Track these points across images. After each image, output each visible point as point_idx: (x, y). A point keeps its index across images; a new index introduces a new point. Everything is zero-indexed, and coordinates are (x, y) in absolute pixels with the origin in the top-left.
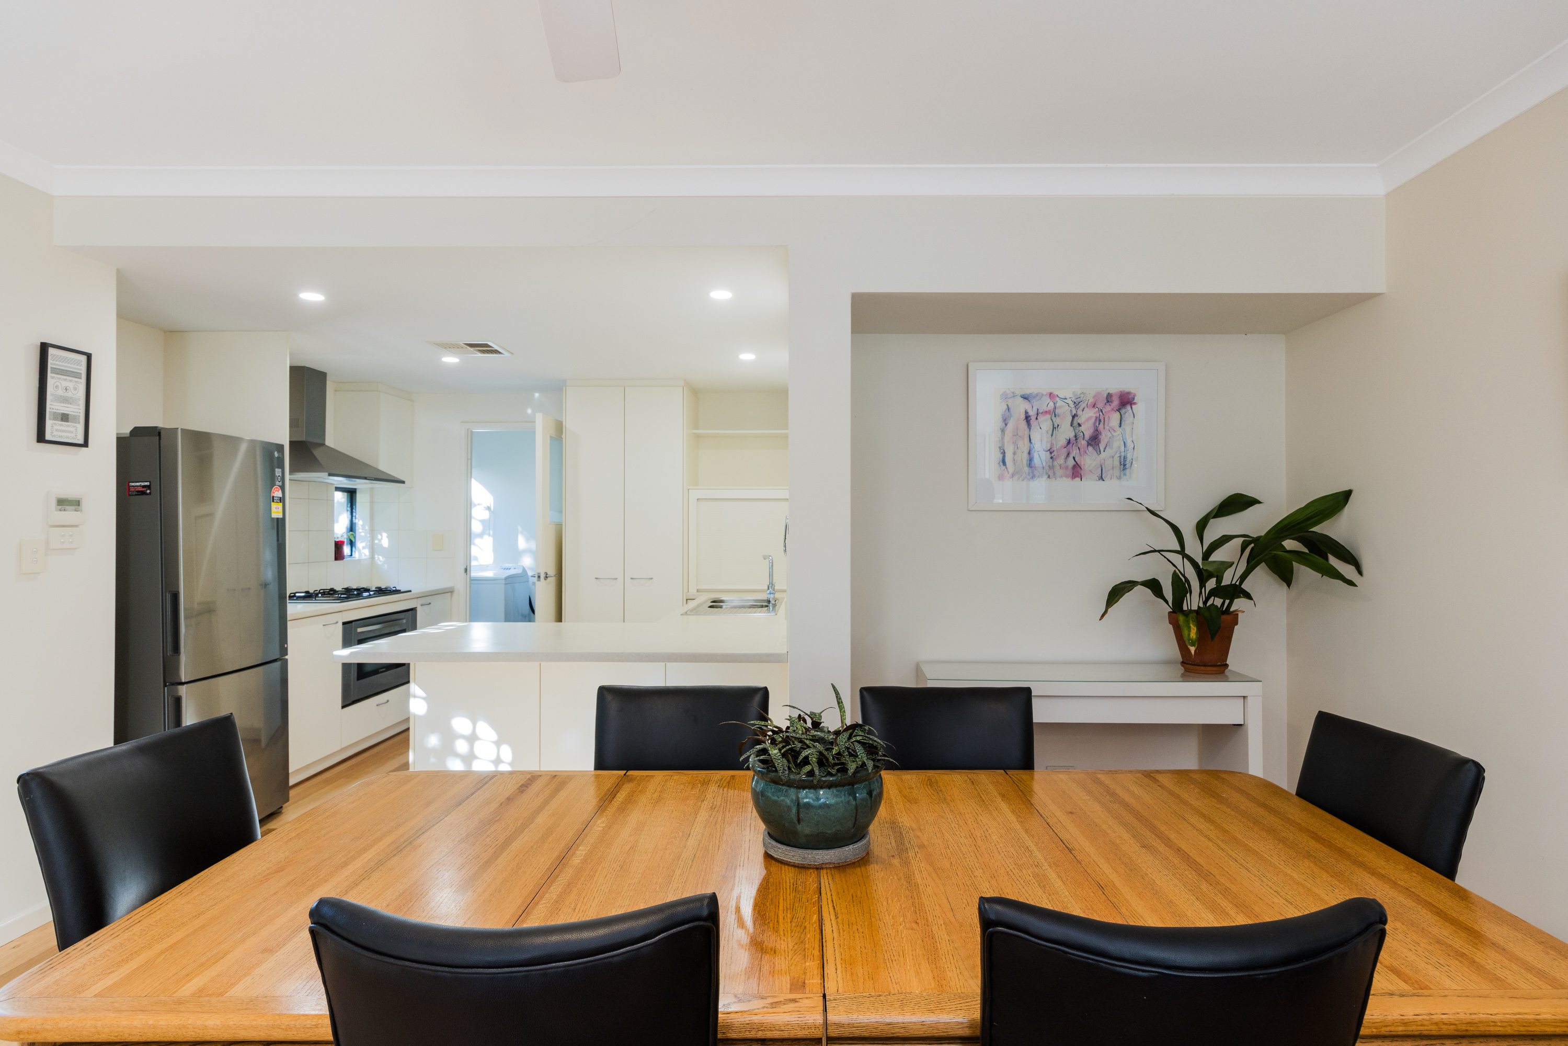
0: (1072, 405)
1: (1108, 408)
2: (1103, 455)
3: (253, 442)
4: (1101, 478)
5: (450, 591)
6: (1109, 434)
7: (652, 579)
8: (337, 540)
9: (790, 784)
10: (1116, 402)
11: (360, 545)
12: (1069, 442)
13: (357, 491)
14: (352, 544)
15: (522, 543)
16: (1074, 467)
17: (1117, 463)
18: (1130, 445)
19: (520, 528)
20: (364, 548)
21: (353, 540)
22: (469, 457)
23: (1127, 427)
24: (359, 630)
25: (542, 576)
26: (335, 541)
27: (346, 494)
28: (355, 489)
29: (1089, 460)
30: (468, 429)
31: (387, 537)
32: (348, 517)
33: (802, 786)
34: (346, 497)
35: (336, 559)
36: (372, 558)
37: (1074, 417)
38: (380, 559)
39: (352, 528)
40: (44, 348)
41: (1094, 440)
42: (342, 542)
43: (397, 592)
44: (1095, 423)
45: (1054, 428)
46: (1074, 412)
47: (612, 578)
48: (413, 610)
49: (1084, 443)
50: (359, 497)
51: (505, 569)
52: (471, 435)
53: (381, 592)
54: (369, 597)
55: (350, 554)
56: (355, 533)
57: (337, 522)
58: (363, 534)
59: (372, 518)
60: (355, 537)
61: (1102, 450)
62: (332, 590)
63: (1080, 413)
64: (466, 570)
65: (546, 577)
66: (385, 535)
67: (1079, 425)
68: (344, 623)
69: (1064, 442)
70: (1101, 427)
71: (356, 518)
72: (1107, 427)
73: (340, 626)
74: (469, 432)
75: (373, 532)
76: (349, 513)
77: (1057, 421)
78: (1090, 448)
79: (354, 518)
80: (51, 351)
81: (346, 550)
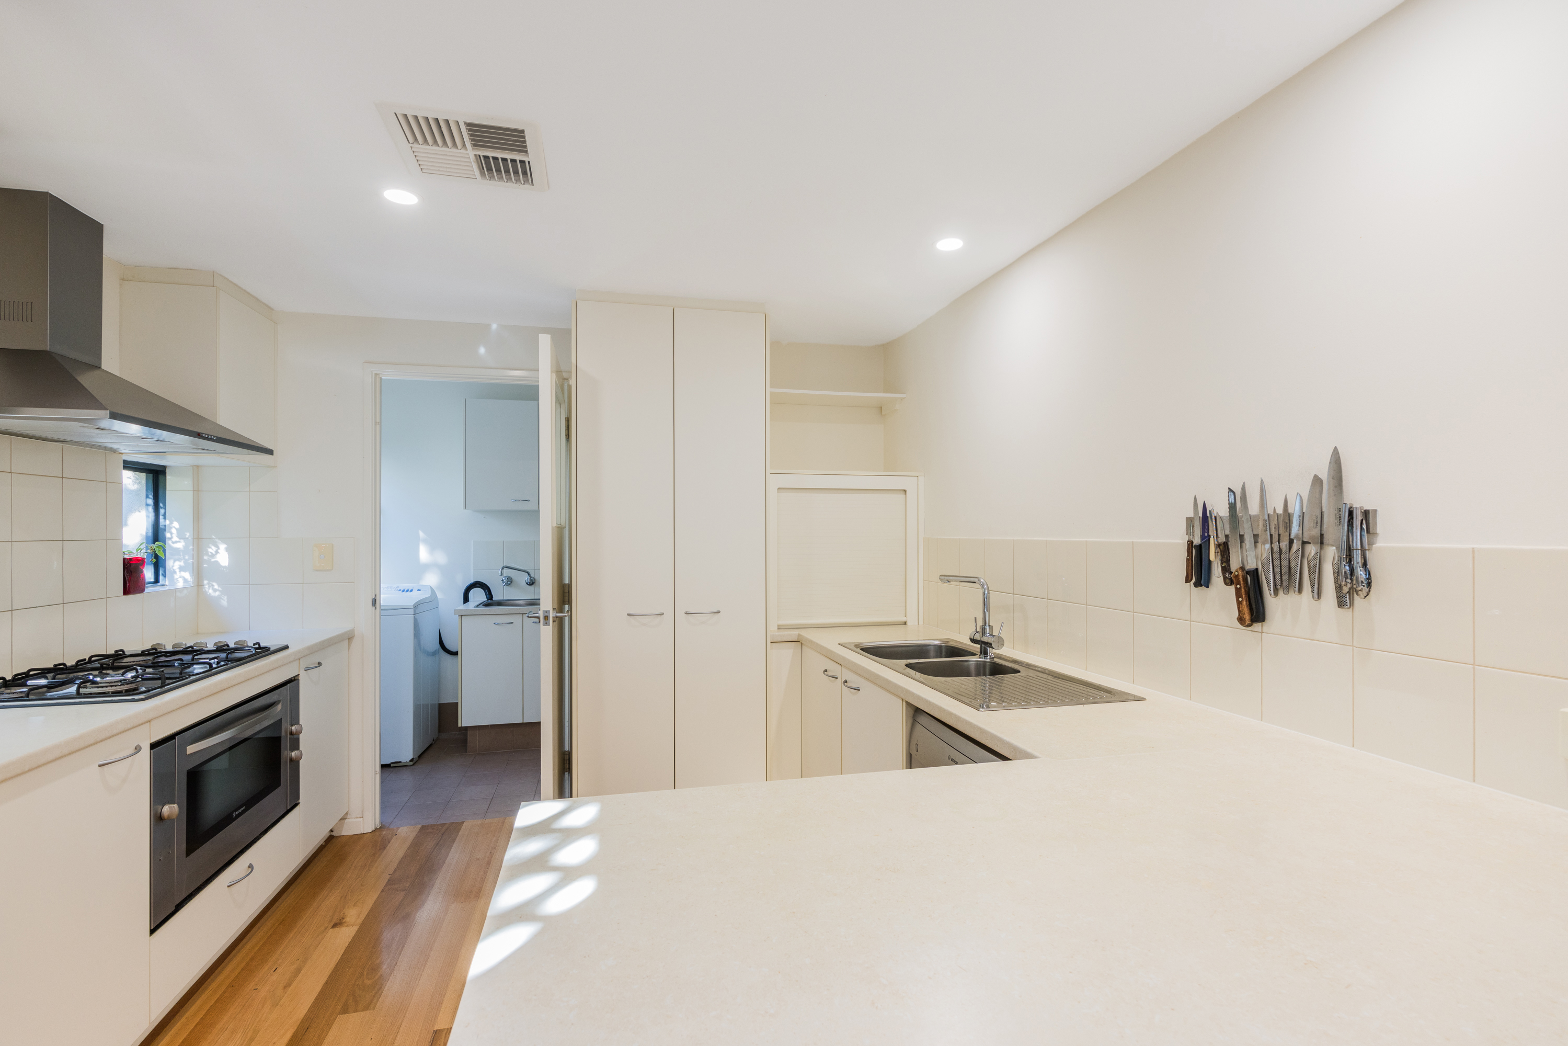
5: (349, 637)
7: (719, 612)
8: (127, 556)
11: (172, 564)
13: (168, 471)
14: (158, 563)
15: (424, 554)
19: (421, 534)
20: (182, 569)
21: (161, 554)
22: (378, 420)
24: (191, 749)
26: (124, 559)
27: (143, 475)
28: (164, 467)
30: (376, 374)
31: (227, 550)
32: (148, 517)
34: (144, 482)
35: (127, 591)
36: (199, 584)
38: (212, 590)
39: (157, 534)
42: (139, 562)
43: (262, 651)
47: (657, 613)
48: (293, 681)
50: (171, 482)
51: (403, 591)
53: (231, 656)
54: (210, 672)
55: (152, 580)
56: (165, 543)
57: (126, 525)
58: (180, 545)
59: (197, 516)
60: (164, 551)
62: (119, 655)
64: (374, 601)
66: (222, 547)
68: (153, 746)
71: (165, 518)
73: (146, 751)
74: (378, 380)
75: (199, 542)
76: (151, 509)
79: (161, 517)
81: (148, 573)
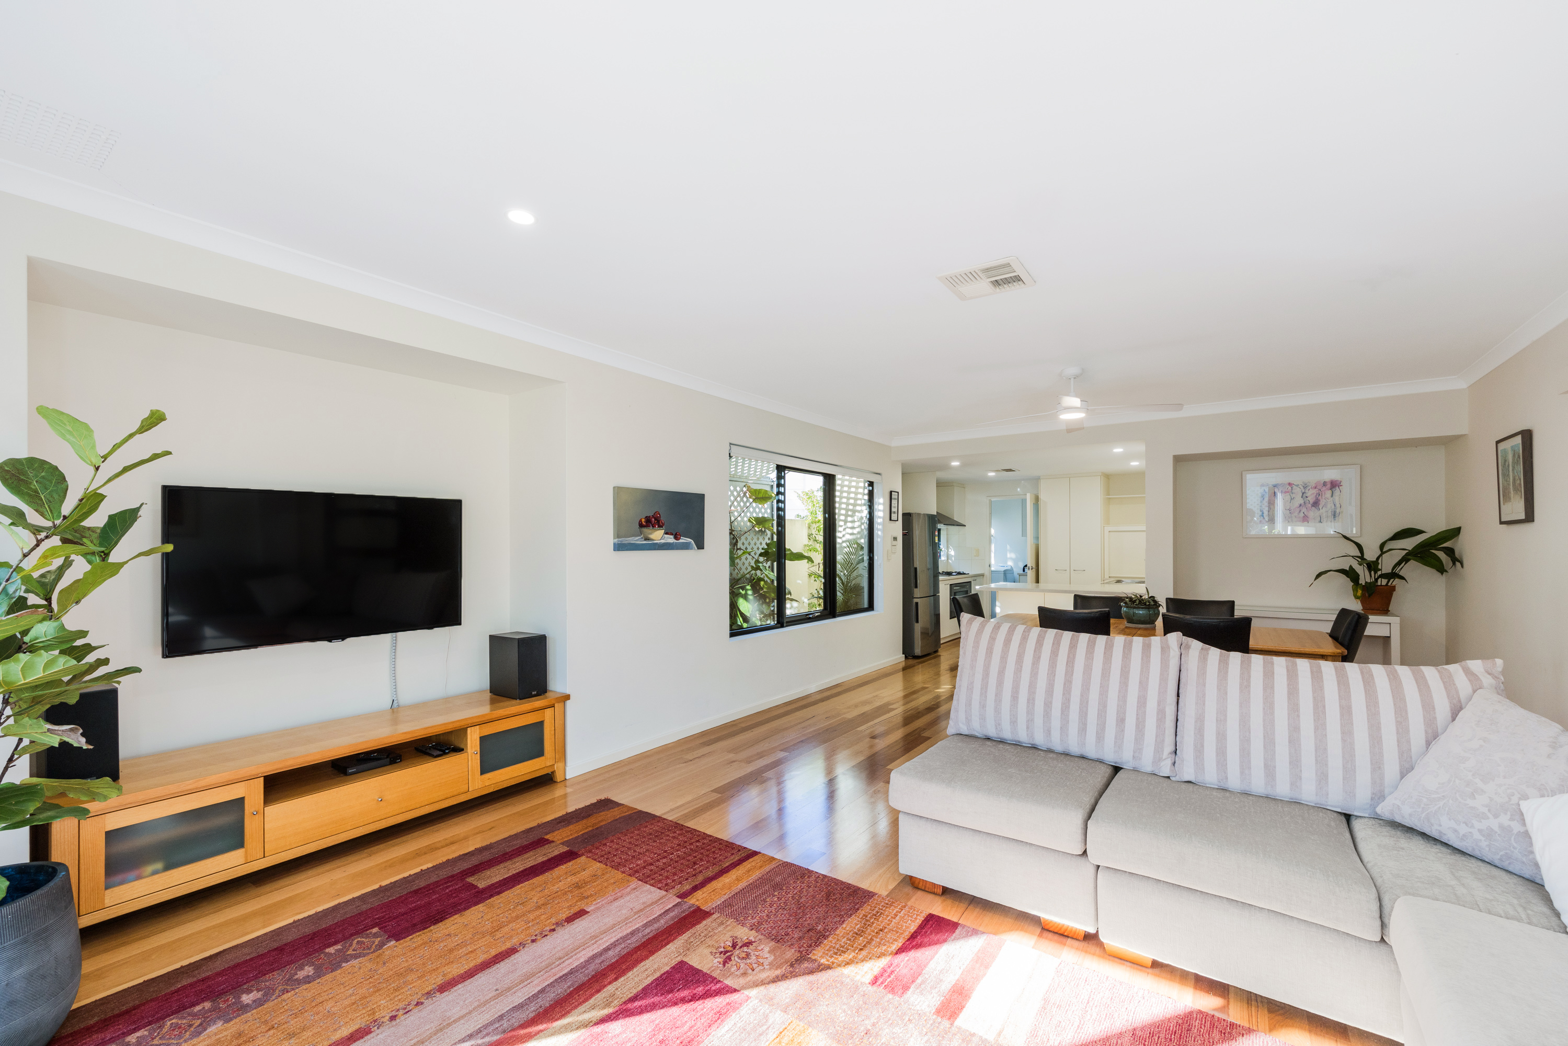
0: (1302, 488)
1: (1324, 488)
2: (1321, 510)
3: (924, 514)
4: (1320, 522)
5: (983, 575)
6: (1324, 501)
9: (1131, 607)
10: (1329, 486)
12: (1301, 505)
13: (941, 530)
16: (1304, 517)
17: (1330, 514)
18: (1338, 505)
19: (1008, 547)
22: (991, 513)
23: (1336, 497)
24: (954, 588)
25: (1030, 568)
29: (1312, 513)
33: (1135, 608)
36: (947, 559)
37: (1303, 494)
40: (891, 492)
41: (1316, 504)
43: (964, 574)
44: (1316, 496)
45: (1292, 499)
46: (1303, 491)
47: (1064, 569)
48: (970, 582)
49: (1310, 505)
50: (942, 532)
52: (991, 502)
53: (959, 573)
54: (956, 575)
59: (947, 541)
61: (1320, 508)
62: (947, 571)
63: (1307, 491)
64: (990, 566)
65: (1032, 569)
67: (1307, 497)
69: (1298, 505)
70: (1320, 497)
72: (1323, 497)
73: (949, 586)
77: (1293, 496)
78: (1313, 508)
80: (893, 493)
